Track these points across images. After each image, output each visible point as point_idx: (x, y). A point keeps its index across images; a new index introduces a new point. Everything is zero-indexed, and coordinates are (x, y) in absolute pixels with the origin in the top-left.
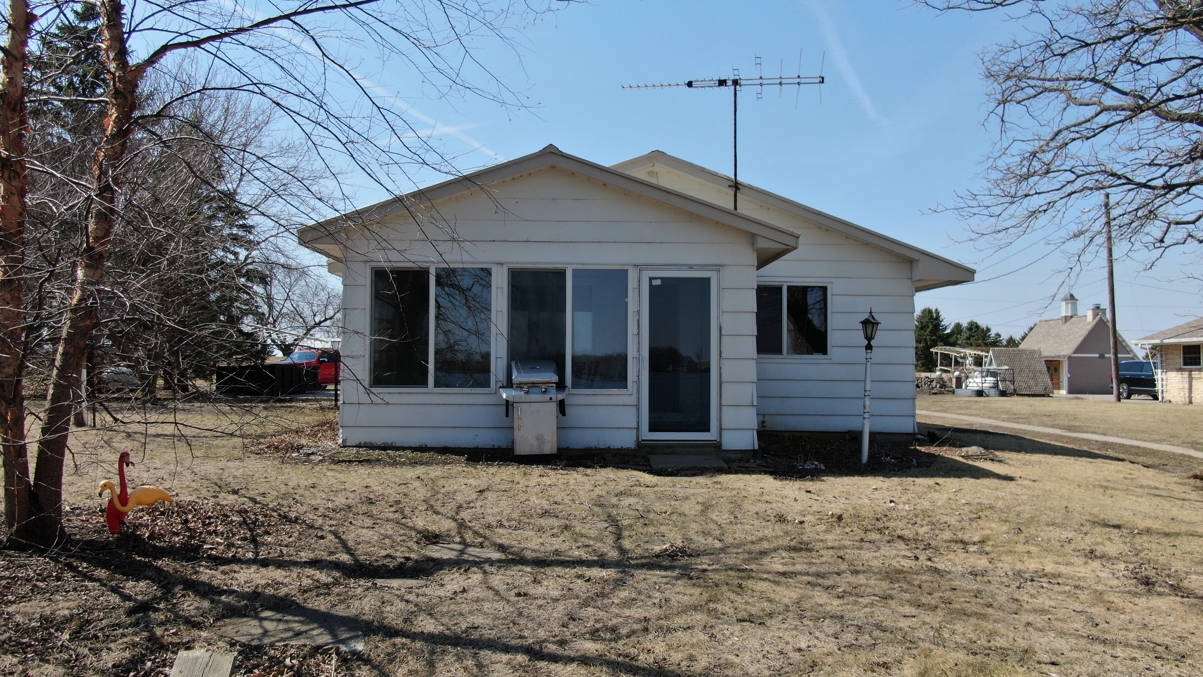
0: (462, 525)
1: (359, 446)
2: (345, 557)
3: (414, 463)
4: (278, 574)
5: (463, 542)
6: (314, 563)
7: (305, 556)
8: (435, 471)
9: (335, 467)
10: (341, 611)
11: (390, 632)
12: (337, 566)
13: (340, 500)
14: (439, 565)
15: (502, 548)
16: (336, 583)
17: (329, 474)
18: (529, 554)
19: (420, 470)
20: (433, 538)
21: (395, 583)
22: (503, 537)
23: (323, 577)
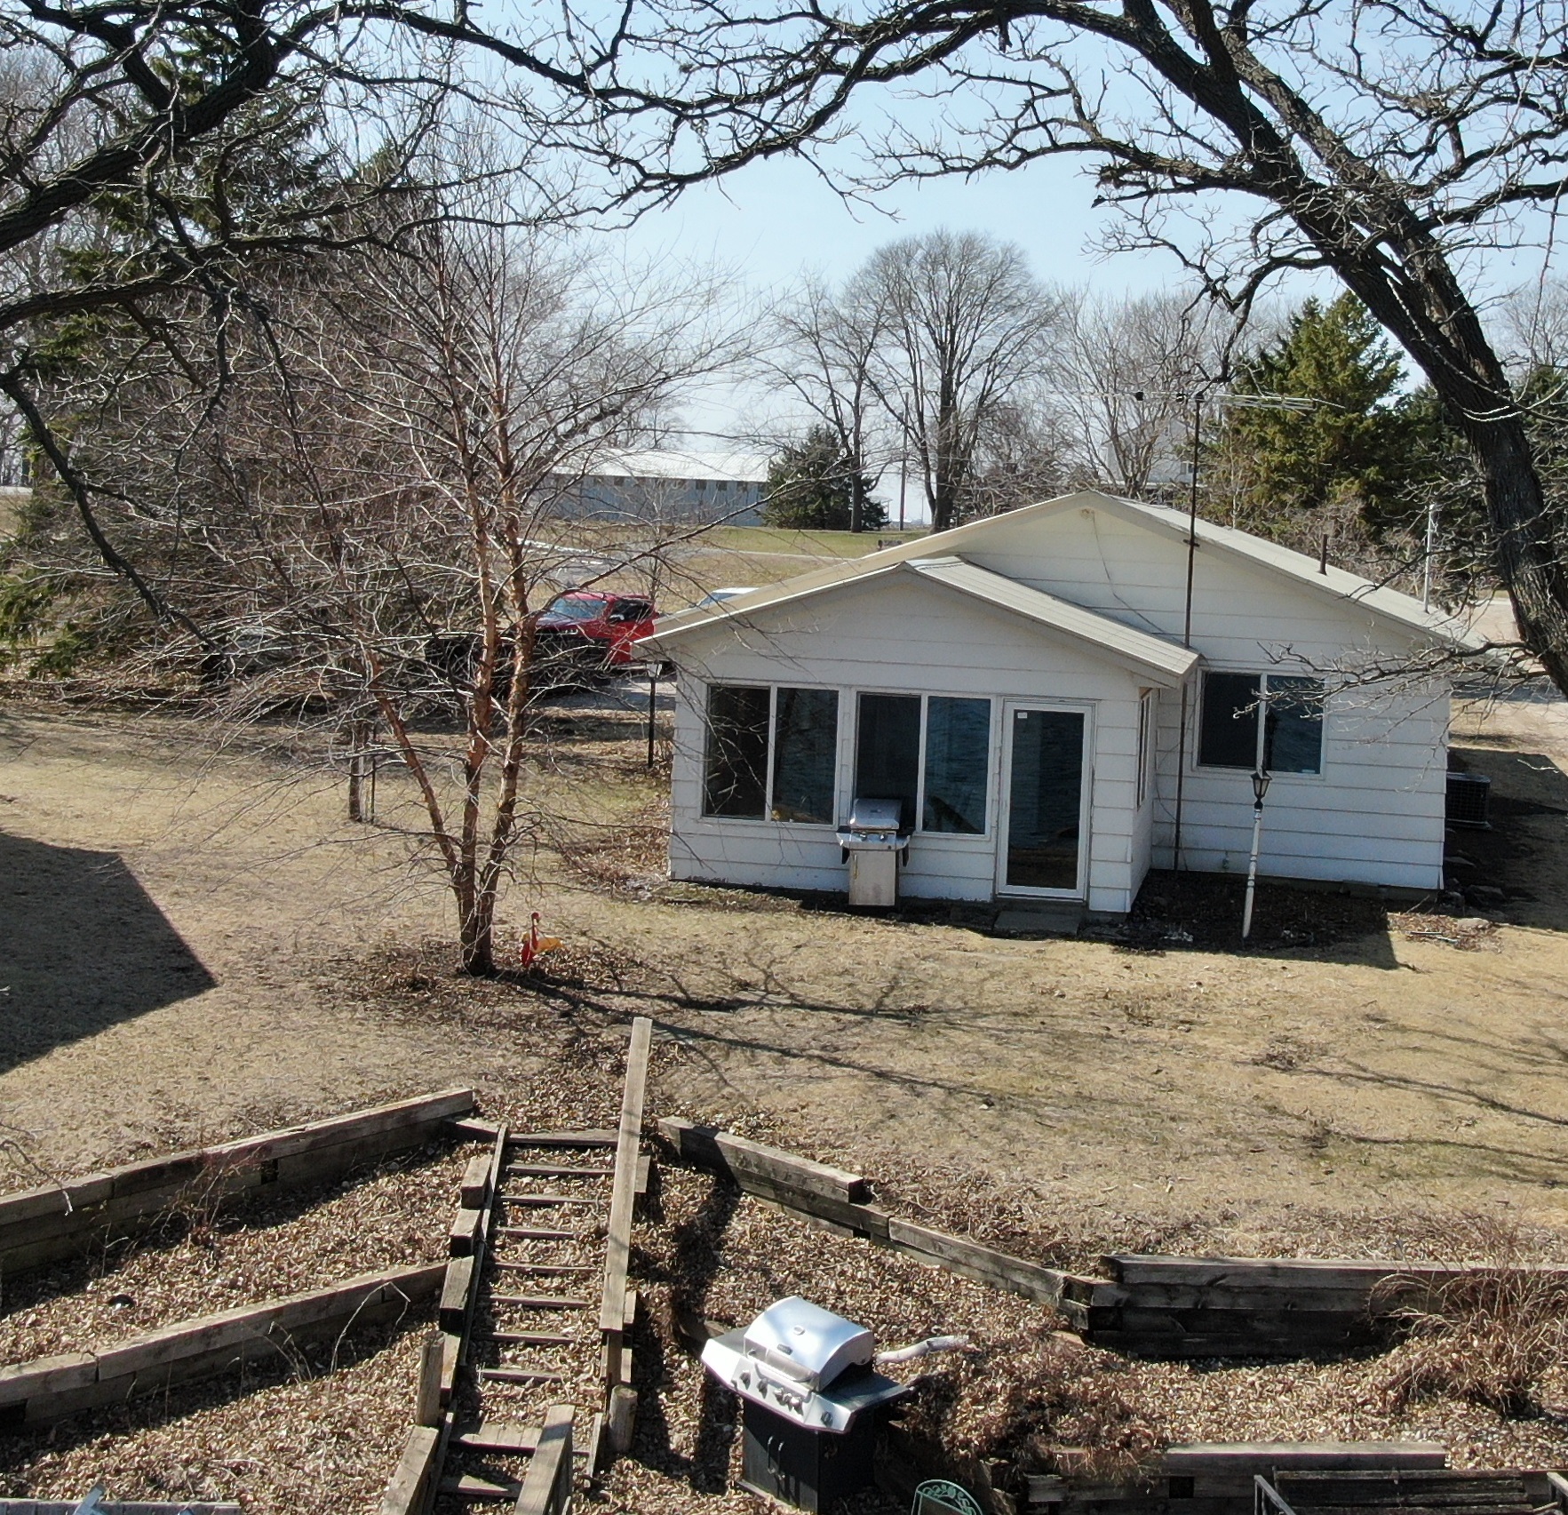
0: (769, 976)
1: (688, 881)
2: (680, 995)
3: (744, 908)
4: (639, 1002)
5: (766, 990)
6: (660, 997)
7: (653, 992)
8: (763, 920)
9: (664, 908)
10: (678, 1025)
11: (708, 1037)
12: (676, 1000)
13: (673, 949)
14: (743, 1004)
15: (792, 996)
16: (675, 1010)
17: (660, 916)
18: (809, 1002)
19: (748, 918)
20: (744, 986)
21: (713, 1013)
22: (797, 988)
23: (667, 1006)
